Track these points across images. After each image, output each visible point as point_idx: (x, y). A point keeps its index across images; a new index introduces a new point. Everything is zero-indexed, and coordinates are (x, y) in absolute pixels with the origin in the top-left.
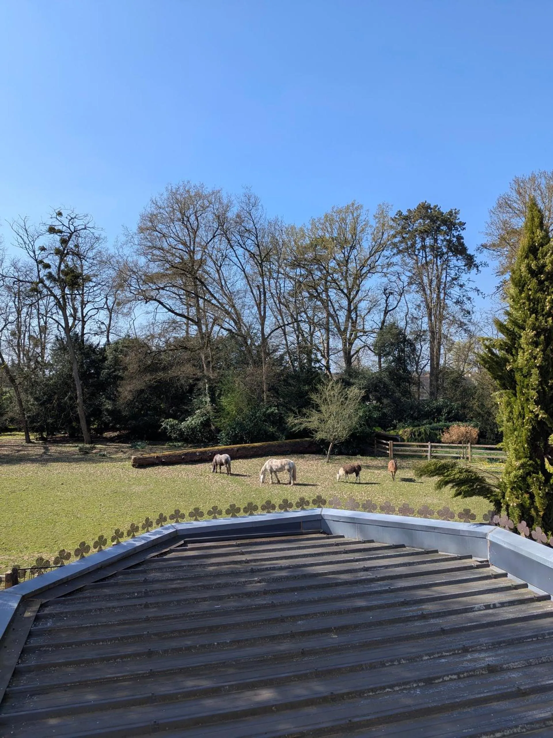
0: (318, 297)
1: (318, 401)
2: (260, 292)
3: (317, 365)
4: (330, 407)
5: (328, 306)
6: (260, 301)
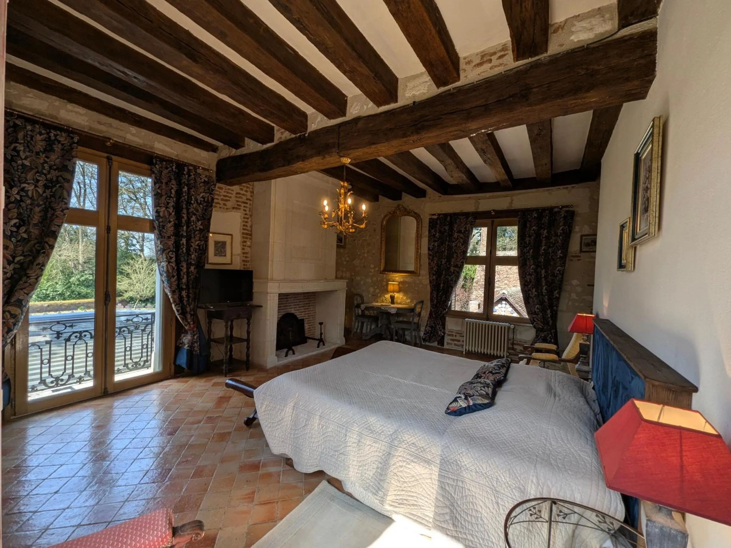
0: (137, 200)
1: (130, 271)
2: (80, 187)
3: (133, 248)
4: (139, 275)
5: (145, 209)
6: (80, 194)
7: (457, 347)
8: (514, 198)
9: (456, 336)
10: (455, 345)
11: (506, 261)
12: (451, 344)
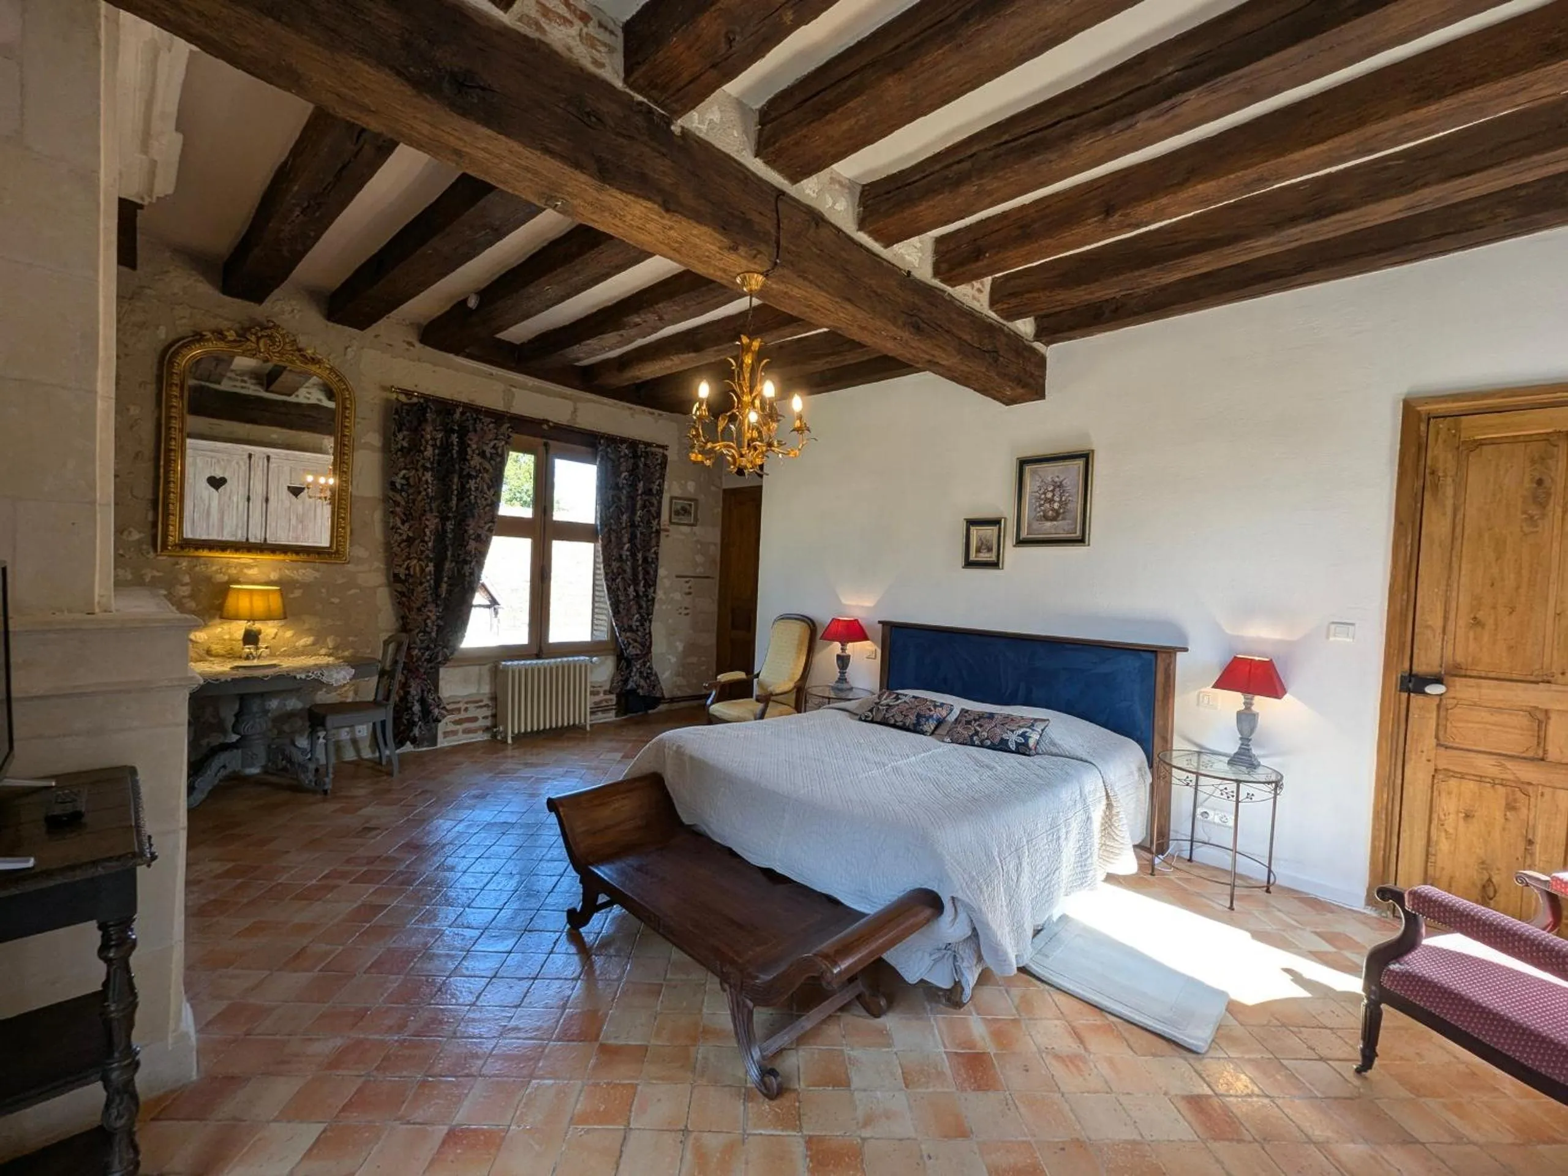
7: (471, 735)
8: (579, 405)
9: (466, 709)
10: (467, 731)
11: (573, 532)
12: (454, 733)
